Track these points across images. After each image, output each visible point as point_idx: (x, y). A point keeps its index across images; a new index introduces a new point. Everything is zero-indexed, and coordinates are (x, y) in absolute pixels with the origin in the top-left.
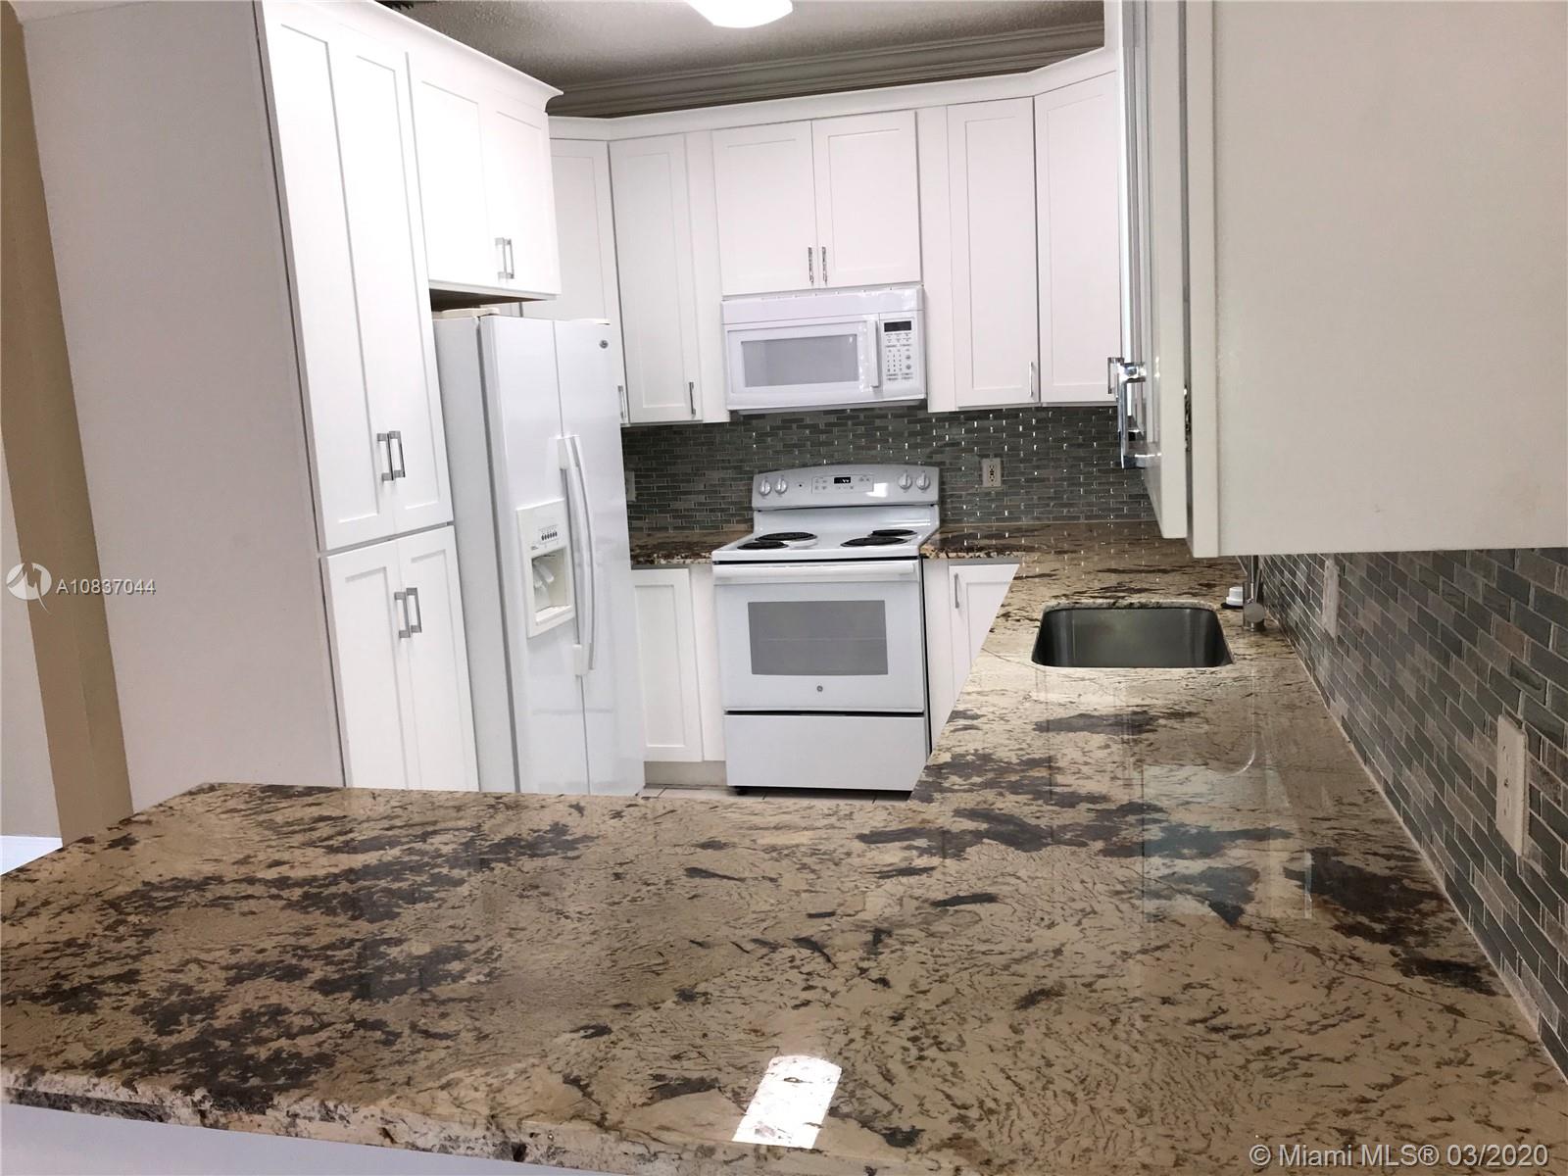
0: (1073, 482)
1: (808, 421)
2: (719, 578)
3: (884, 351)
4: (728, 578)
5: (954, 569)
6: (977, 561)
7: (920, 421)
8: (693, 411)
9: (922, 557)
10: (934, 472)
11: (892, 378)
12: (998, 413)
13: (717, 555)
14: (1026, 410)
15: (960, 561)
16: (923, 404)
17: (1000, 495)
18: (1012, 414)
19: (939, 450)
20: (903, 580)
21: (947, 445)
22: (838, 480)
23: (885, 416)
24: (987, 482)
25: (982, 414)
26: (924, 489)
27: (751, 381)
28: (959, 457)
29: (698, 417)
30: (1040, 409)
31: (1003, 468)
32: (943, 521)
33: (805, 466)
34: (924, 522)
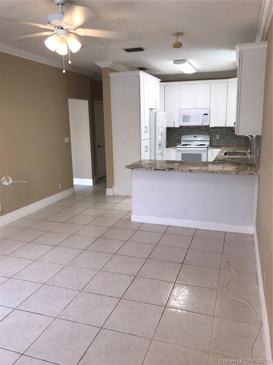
0: (230, 138)
1: (190, 128)
2: (178, 150)
3: (204, 118)
4: (179, 150)
5: (212, 150)
6: (215, 148)
7: (208, 128)
8: (174, 126)
9: (208, 148)
10: (209, 136)
11: (204, 122)
12: (219, 128)
13: (177, 146)
14: (224, 127)
15: (213, 148)
16: (209, 126)
17: (219, 140)
18: (221, 128)
19: (210, 133)
20: (205, 151)
21: (212, 132)
22: (194, 137)
23: (202, 127)
24: (217, 138)
25: (217, 128)
26: (208, 138)
27: (183, 121)
28: (213, 134)
29: (175, 126)
30: (226, 127)
31: (220, 136)
32: (210, 143)
33: (189, 134)
34: (207, 143)
